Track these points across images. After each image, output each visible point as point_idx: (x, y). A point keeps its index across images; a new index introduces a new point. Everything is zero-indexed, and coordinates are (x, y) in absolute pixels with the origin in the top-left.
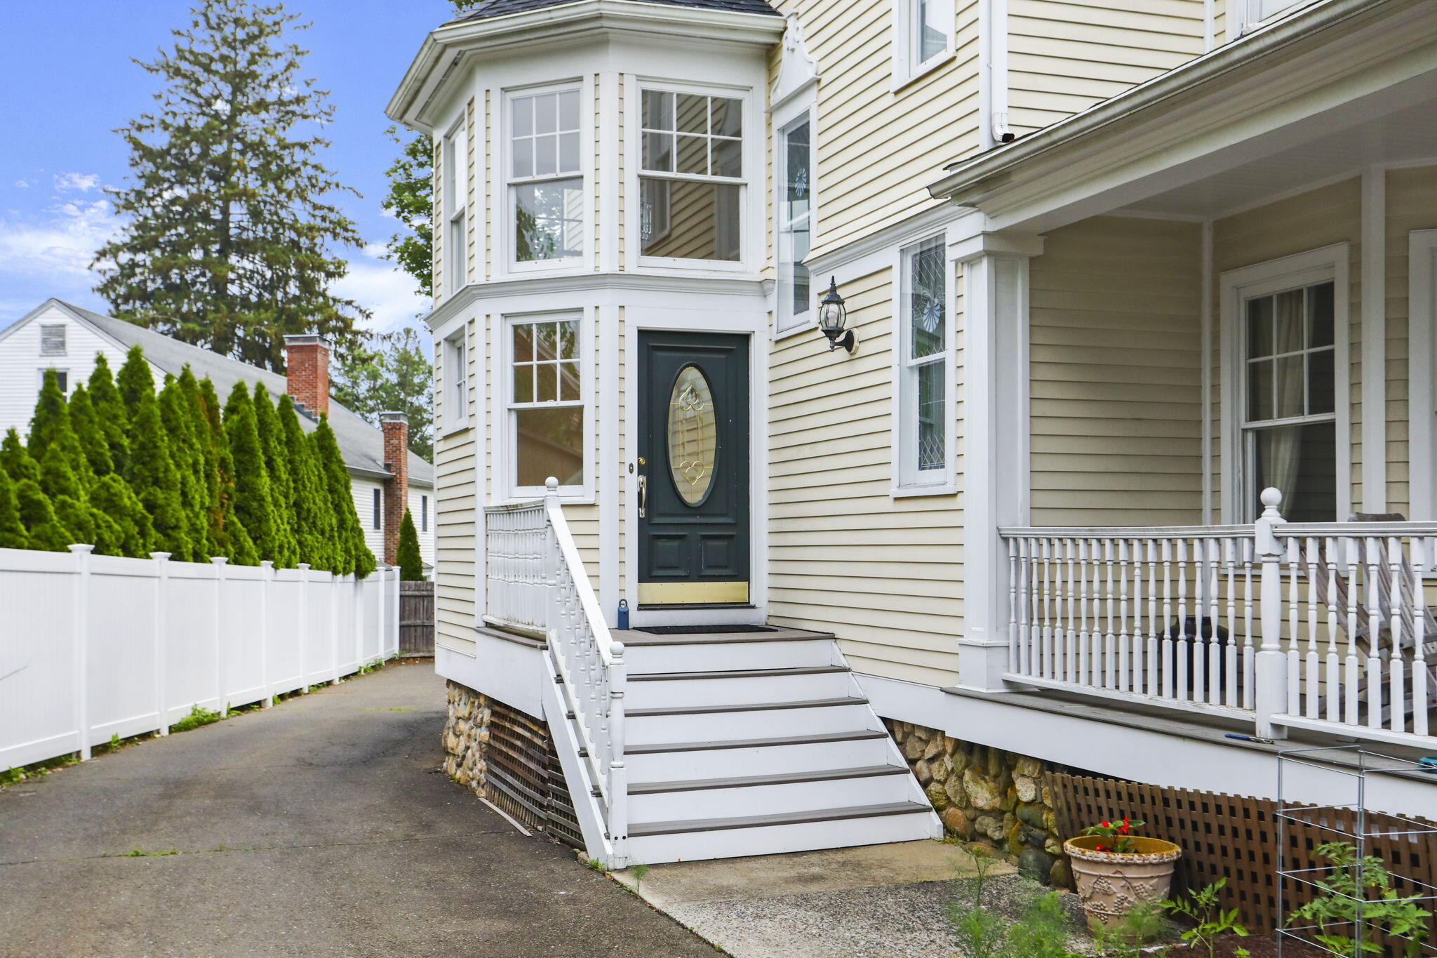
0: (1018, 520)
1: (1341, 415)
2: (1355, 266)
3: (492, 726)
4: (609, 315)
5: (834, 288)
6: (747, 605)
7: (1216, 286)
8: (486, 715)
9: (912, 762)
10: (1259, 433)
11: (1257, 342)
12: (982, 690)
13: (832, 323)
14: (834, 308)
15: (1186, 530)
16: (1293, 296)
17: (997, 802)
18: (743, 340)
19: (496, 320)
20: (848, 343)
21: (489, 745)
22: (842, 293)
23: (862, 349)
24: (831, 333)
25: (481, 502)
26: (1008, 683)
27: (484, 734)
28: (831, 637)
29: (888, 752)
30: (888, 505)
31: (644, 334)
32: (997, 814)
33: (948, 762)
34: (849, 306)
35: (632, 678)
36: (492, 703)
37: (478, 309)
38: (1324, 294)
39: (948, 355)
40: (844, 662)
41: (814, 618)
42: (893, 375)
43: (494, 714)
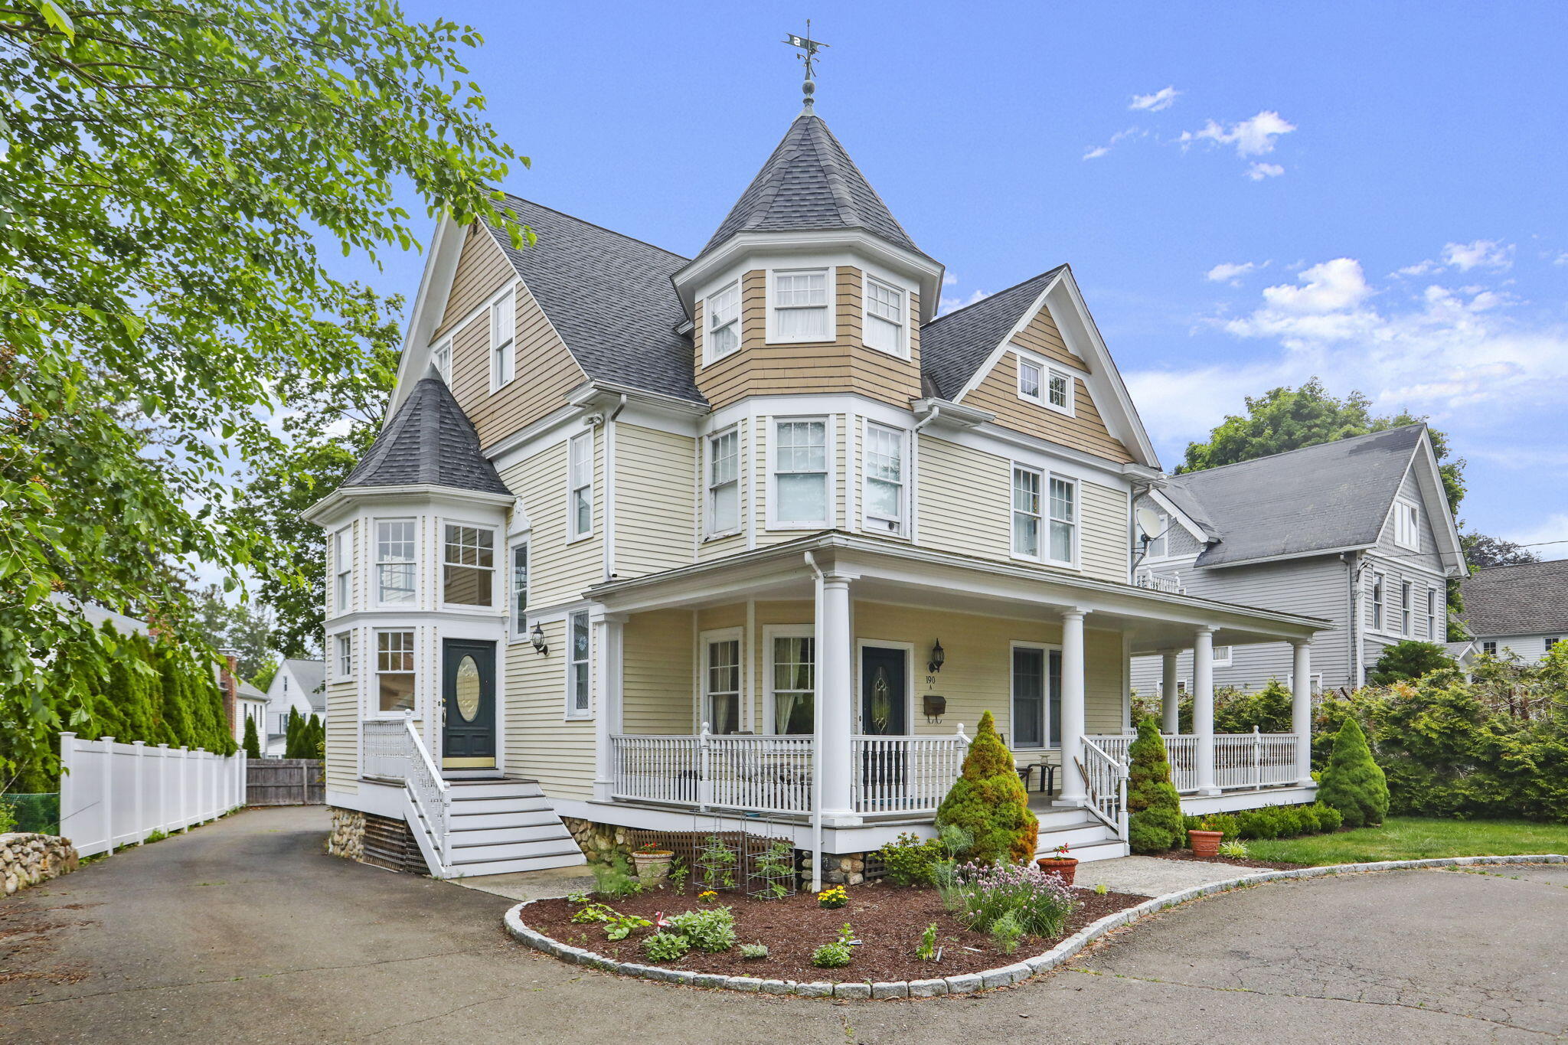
0: (618, 732)
1: (740, 692)
2: (745, 636)
3: (366, 827)
4: (429, 630)
5: (538, 626)
6: (494, 768)
7: (698, 636)
8: (363, 822)
9: (573, 834)
10: (714, 697)
11: (713, 661)
12: (604, 801)
13: (538, 642)
14: (538, 635)
15: (689, 737)
16: (725, 644)
17: (609, 847)
18: (493, 643)
19: (370, 630)
20: (545, 651)
21: (365, 836)
22: (542, 628)
23: (552, 655)
24: (537, 646)
25: (361, 718)
26: (614, 798)
27: (362, 831)
28: (536, 782)
29: (564, 830)
30: (562, 724)
31: (445, 640)
32: (609, 851)
33: (589, 833)
34: (545, 634)
35: (453, 800)
36: (367, 815)
37: (361, 624)
38: (735, 644)
39: (590, 661)
40: (542, 793)
41: (527, 774)
42: (566, 667)
43: (368, 821)
